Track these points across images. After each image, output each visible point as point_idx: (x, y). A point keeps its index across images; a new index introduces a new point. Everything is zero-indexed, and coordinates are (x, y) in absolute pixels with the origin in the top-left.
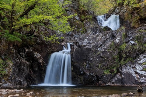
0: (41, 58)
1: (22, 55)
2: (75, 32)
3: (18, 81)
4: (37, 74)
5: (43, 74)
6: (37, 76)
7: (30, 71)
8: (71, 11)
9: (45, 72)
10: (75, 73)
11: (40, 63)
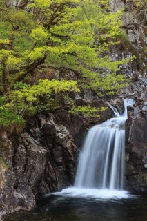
0: (69, 138)
1: (35, 133)
2: (142, 70)
3: (18, 201)
4: (61, 169)
5: (72, 169)
6: (61, 173)
7: (47, 165)
8: (136, 28)
9: (75, 164)
10: (132, 167)
11: (67, 149)
